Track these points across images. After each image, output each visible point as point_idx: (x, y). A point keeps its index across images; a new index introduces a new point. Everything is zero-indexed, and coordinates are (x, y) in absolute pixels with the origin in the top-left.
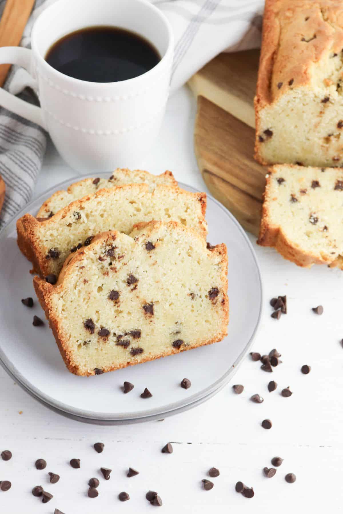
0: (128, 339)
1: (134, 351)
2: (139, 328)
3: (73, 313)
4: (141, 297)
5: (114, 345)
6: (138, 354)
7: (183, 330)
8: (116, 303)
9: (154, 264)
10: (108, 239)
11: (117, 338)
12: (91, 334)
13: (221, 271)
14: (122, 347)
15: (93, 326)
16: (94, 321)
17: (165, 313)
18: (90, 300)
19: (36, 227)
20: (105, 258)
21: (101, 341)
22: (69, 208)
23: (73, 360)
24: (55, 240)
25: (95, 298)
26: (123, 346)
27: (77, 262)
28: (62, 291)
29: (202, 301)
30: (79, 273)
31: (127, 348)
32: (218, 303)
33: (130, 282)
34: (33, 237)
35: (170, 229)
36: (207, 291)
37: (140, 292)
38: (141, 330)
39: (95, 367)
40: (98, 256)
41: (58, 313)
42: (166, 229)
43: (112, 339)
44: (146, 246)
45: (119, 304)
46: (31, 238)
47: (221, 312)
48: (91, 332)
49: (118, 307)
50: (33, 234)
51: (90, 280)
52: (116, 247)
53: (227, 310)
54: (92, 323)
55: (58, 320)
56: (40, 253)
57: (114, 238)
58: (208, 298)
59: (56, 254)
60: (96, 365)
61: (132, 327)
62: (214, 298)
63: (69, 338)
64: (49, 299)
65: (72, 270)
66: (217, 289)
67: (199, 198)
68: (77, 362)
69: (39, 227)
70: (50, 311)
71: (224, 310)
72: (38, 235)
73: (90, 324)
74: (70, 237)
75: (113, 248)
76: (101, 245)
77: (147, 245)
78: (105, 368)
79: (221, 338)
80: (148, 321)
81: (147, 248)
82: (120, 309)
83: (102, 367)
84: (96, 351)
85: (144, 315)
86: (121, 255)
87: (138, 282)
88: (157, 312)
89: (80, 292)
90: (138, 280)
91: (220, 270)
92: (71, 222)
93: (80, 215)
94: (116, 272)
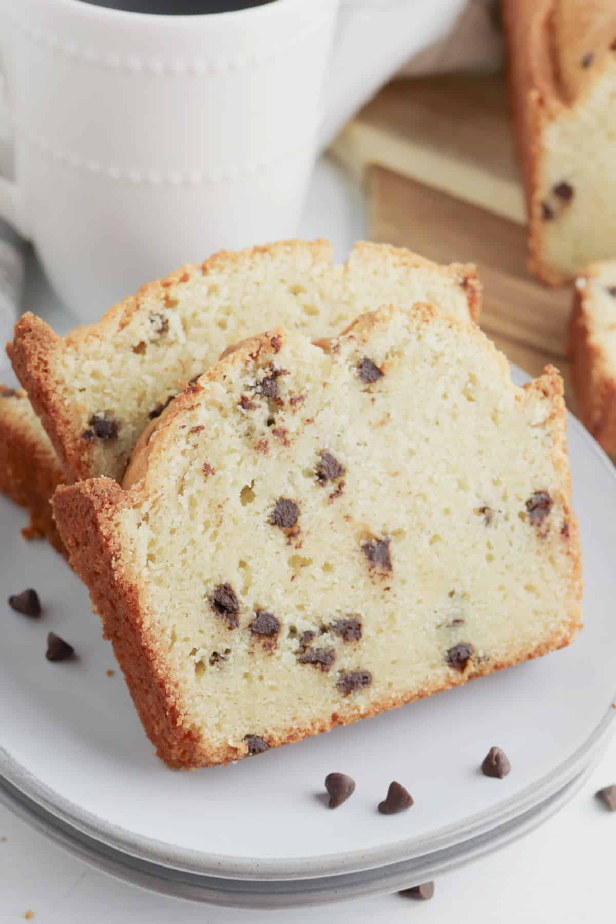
0: (330, 642)
1: (346, 679)
2: (358, 611)
3: (178, 566)
4: (357, 517)
5: (294, 662)
6: (360, 688)
7: (471, 615)
8: (291, 535)
9: (383, 423)
10: (260, 348)
11: (301, 640)
12: (230, 629)
13: (551, 443)
14: (316, 668)
15: (235, 606)
16: (237, 589)
17: (420, 567)
18: (222, 527)
19: (54, 351)
20: (256, 401)
21: (259, 647)
22: (137, 299)
23: (186, 710)
24: (104, 387)
25: (235, 521)
26: (319, 665)
27: (181, 413)
28: (146, 498)
29: (512, 528)
30: (190, 447)
31: (328, 671)
32: (552, 533)
33: (325, 472)
34: (46, 379)
35: (416, 323)
36: (520, 499)
37: (351, 504)
38: (363, 614)
39: (247, 731)
40: (237, 398)
41: (139, 566)
42: (407, 323)
43: (287, 645)
44: (360, 370)
45: (300, 537)
46: (43, 381)
47: (562, 560)
48: (231, 624)
49: (298, 546)
50: (46, 371)
51: (221, 468)
52: (283, 372)
53: (575, 552)
54: (232, 596)
55: (141, 586)
56: (68, 422)
57: (275, 345)
58: (527, 519)
59: (110, 426)
60: (247, 723)
61: (338, 607)
62: (541, 519)
63: (170, 640)
64: (113, 523)
65: (169, 436)
66: (546, 493)
67: (461, 280)
68: (197, 715)
69: (59, 350)
70: (117, 559)
71: (568, 554)
72: (58, 372)
73: (226, 600)
74: (144, 381)
75: (276, 374)
76: (242, 365)
77: (361, 367)
78: (274, 733)
79: (568, 634)
80: (378, 589)
81: (361, 375)
82: (302, 553)
83: (266, 732)
84: (245, 681)
85: (365, 573)
86: (297, 395)
87: (344, 476)
88: (399, 561)
89: (192, 503)
90: (345, 471)
91: (549, 441)
92: (145, 338)
93: (167, 321)
94: (286, 443)
